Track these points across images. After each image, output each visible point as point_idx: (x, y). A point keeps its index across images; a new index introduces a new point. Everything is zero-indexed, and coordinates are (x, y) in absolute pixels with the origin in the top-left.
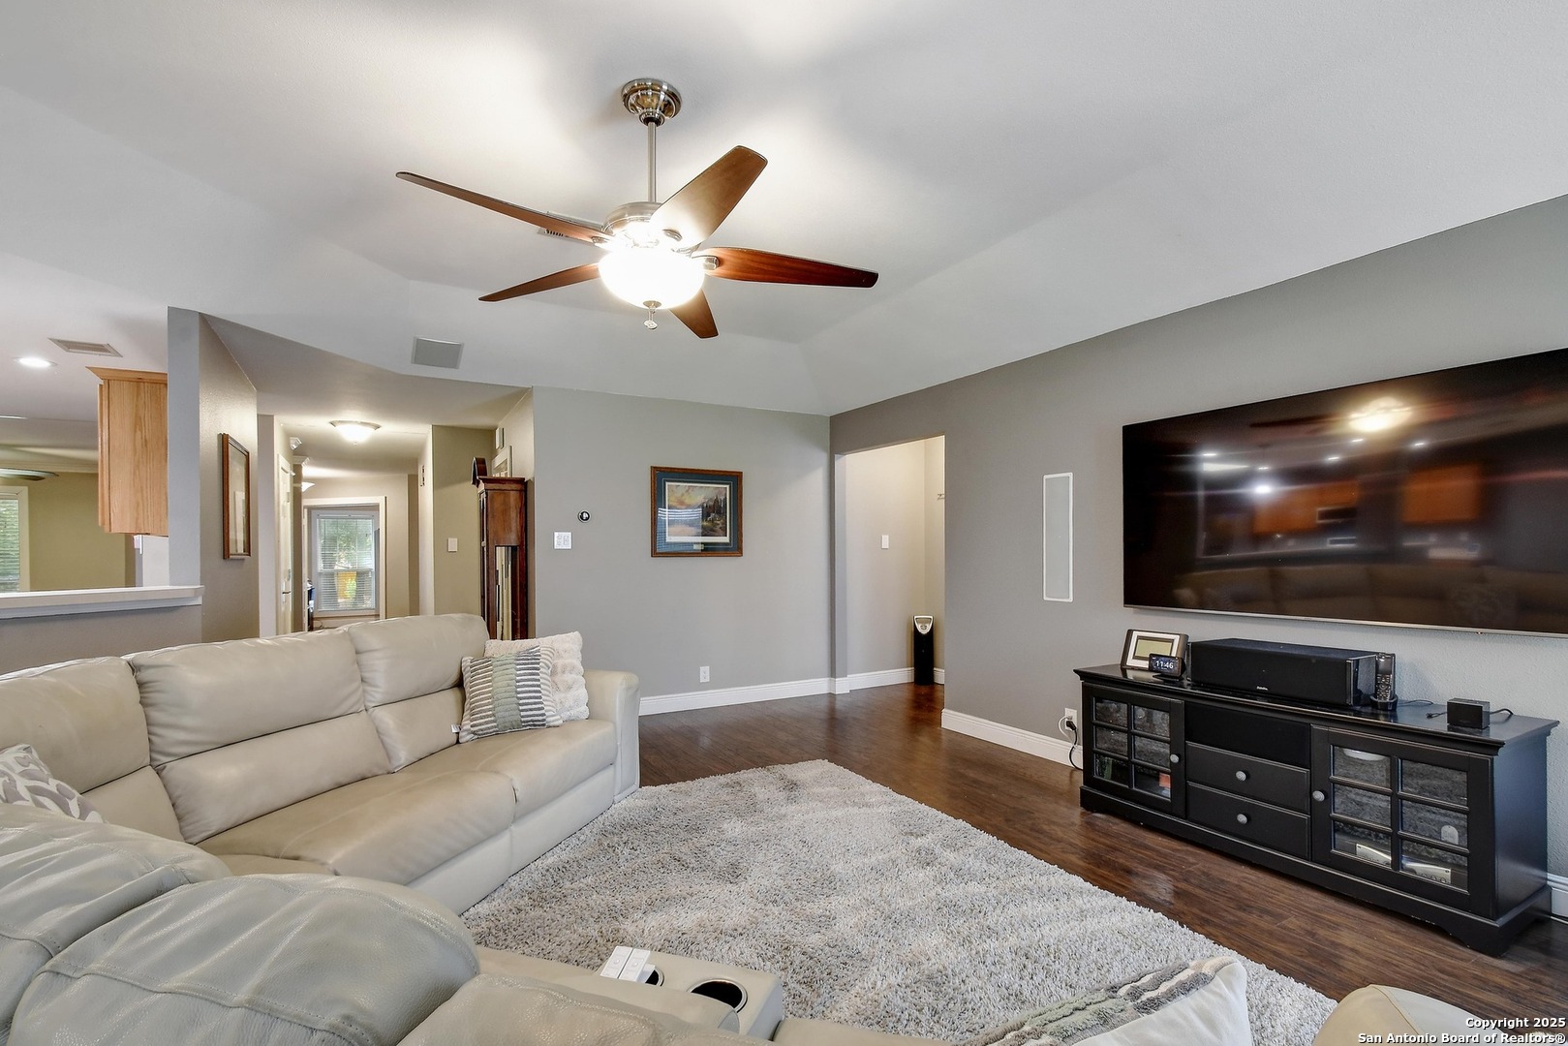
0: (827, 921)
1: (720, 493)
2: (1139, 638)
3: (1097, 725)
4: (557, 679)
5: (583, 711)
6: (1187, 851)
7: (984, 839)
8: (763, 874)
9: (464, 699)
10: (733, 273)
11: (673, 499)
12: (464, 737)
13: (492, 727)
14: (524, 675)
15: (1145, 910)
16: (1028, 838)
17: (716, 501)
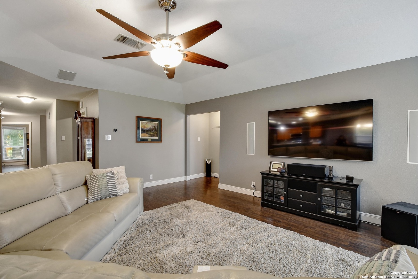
0: (215, 245)
1: (156, 125)
2: (273, 163)
3: (265, 185)
4: (119, 181)
5: (128, 190)
6: (288, 214)
7: (244, 217)
8: (192, 234)
9: (88, 189)
10: (189, 60)
11: (142, 126)
12: (90, 201)
13: (99, 197)
14: (110, 180)
15: (288, 231)
16: (253, 215)
17: (155, 127)
